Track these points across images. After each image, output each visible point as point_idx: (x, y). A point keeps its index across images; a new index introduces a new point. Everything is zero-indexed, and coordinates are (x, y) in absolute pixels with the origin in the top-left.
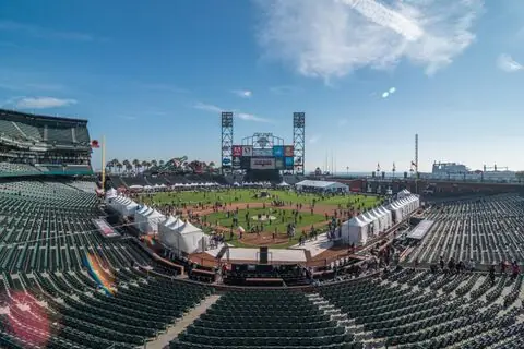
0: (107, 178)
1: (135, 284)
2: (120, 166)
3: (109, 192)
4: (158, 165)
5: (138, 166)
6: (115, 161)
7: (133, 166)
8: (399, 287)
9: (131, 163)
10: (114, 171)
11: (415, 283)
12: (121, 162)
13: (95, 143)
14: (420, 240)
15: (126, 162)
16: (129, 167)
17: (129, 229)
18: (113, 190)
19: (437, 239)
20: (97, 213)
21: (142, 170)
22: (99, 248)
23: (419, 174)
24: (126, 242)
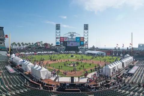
0: (11, 50)
1: (22, 91)
2: (16, 45)
3: (12, 55)
4: (31, 44)
5: (23, 45)
6: (14, 43)
7: (22, 45)
8: (125, 92)
9: (21, 44)
10: (14, 47)
11: (131, 91)
12: (17, 43)
13: (7, 36)
14: (133, 74)
15: (19, 44)
16: (20, 45)
17: (20, 70)
18: (14, 55)
19: (140, 73)
20: (7, 64)
21: (25, 46)
22: (8, 77)
23: (133, 48)
24: (19, 75)
